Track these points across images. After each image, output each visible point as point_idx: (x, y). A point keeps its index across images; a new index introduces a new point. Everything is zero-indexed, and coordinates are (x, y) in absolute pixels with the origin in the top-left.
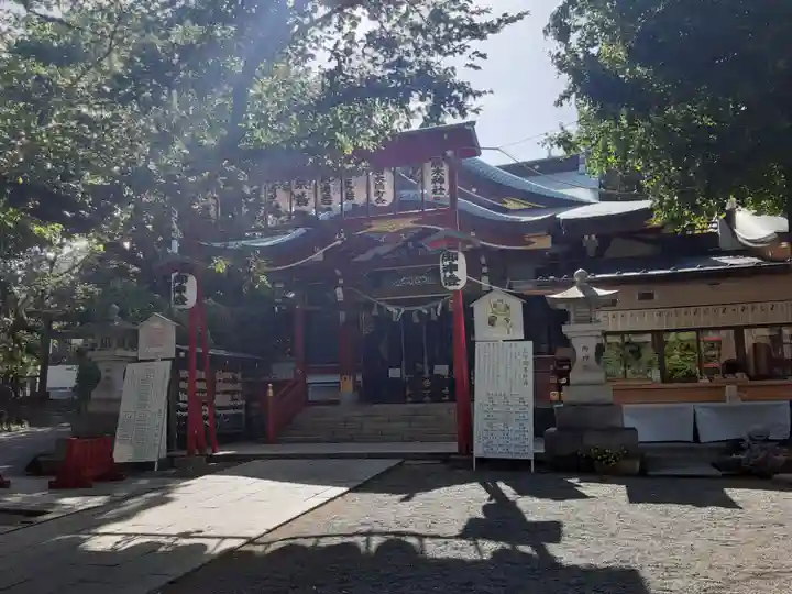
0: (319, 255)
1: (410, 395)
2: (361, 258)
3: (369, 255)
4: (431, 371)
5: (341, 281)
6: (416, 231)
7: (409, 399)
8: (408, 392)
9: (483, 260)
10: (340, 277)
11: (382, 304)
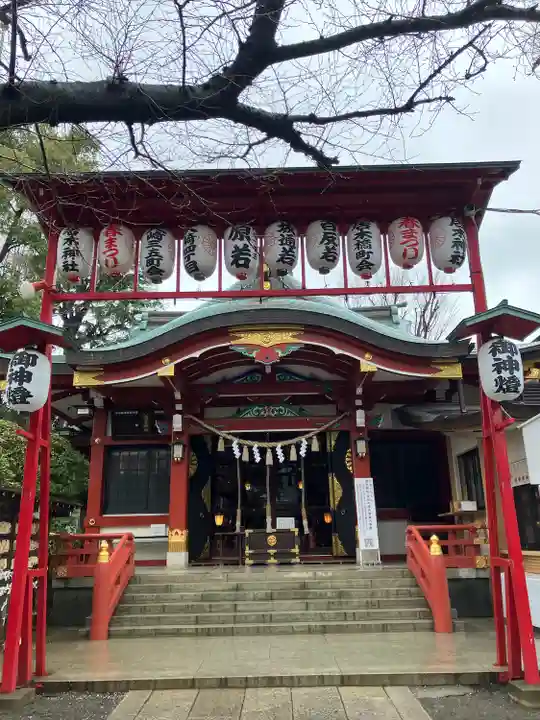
0: (168, 370)
1: (251, 556)
2: (204, 380)
3: (216, 376)
4: (274, 525)
5: (179, 407)
6: (295, 348)
7: (248, 561)
8: (248, 551)
9: (359, 391)
10: (178, 402)
11: (229, 437)
